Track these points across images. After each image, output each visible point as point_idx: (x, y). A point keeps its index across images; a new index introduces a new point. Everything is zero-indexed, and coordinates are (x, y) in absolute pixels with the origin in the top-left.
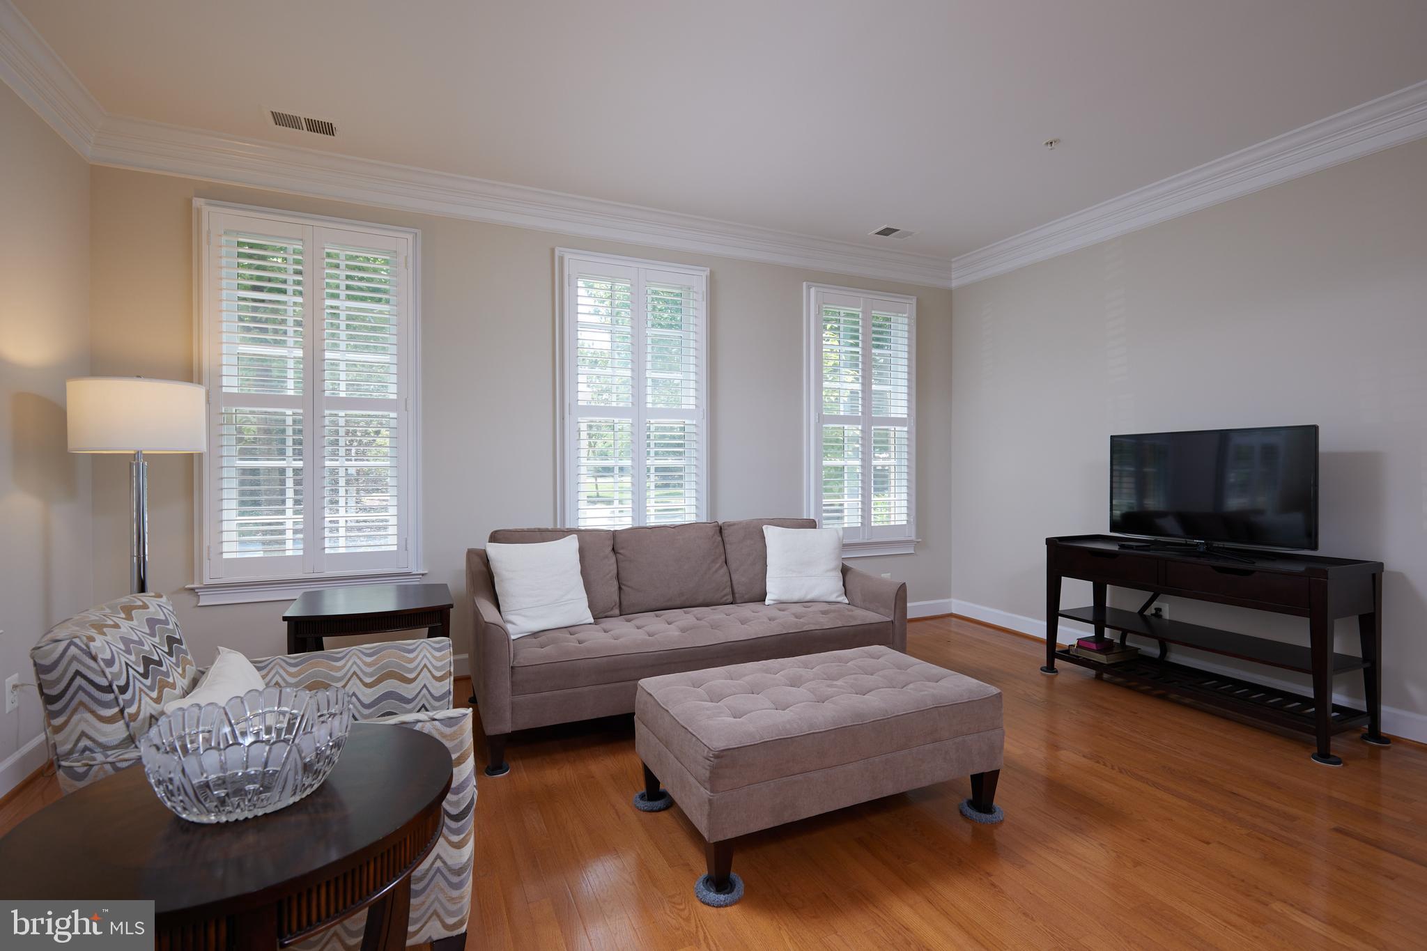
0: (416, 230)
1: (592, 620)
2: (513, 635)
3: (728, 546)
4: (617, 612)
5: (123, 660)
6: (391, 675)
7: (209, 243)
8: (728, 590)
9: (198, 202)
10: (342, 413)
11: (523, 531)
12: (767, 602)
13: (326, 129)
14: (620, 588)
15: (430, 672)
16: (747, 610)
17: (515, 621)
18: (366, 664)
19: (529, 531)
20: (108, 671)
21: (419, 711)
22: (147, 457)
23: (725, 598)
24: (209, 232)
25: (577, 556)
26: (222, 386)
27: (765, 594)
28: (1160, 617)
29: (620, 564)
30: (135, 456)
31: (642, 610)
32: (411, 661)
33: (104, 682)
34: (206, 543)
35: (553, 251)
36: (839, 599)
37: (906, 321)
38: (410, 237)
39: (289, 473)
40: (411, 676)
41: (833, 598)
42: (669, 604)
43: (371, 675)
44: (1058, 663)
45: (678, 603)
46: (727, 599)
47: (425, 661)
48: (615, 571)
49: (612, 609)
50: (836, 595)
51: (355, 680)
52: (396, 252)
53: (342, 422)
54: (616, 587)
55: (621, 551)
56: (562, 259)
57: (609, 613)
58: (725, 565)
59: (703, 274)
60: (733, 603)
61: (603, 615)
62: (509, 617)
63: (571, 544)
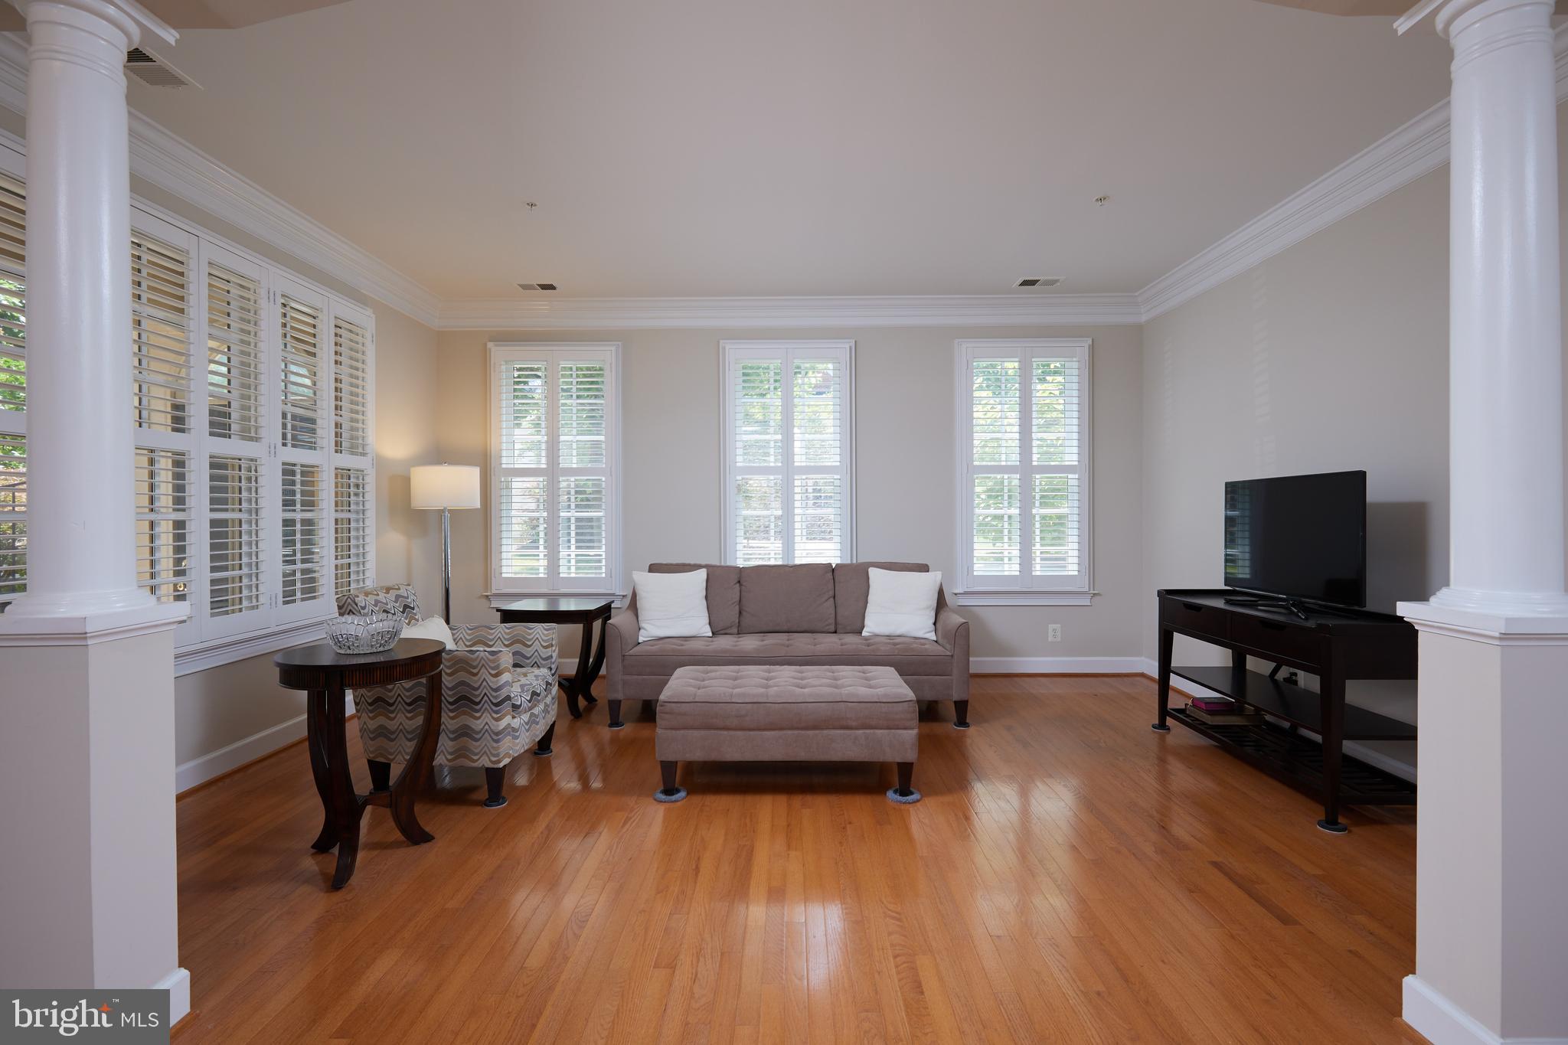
0: (618, 343)
1: (710, 634)
2: (642, 636)
3: (837, 585)
4: (735, 630)
5: (371, 608)
6: (518, 641)
7: (495, 371)
8: (832, 621)
9: (490, 345)
10: (573, 479)
11: (671, 565)
12: (863, 634)
13: (551, 287)
14: (740, 613)
15: (540, 642)
16: (845, 637)
17: (647, 629)
18: (505, 633)
19: (677, 565)
20: (362, 611)
21: (532, 666)
22: (450, 511)
23: (827, 627)
24: (495, 364)
25: (704, 584)
26: (501, 464)
27: (863, 627)
28: (1296, 683)
29: (743, 593)
30: (443, 511)
32: (530, 634)
34: (493, 567)
35: (719, 342)
36: (927, 636)
37: (1075, 365)
38: (613, 348)
39: (573, 520)
40: (529, 643)
41: (921, 634)
42: (777, 628)
43: (508, 640)
44: (1169, 721)
45: (785, 628)
46: (831, 629)
47: (538, 636)
48: (738, 599)
49: (731, 627)
50: (927, 633)
51: (499, 642)
52: (603, 361)
53: (573, 485)
54: (737, 612)
55: (744, 584)
56: (724, 348)
57: (727, 631)
58: (832, 599)
59: (847, 346)
60: (835, 632)
61: (722, 632)
62: (642, 625)
63: (702, 575)
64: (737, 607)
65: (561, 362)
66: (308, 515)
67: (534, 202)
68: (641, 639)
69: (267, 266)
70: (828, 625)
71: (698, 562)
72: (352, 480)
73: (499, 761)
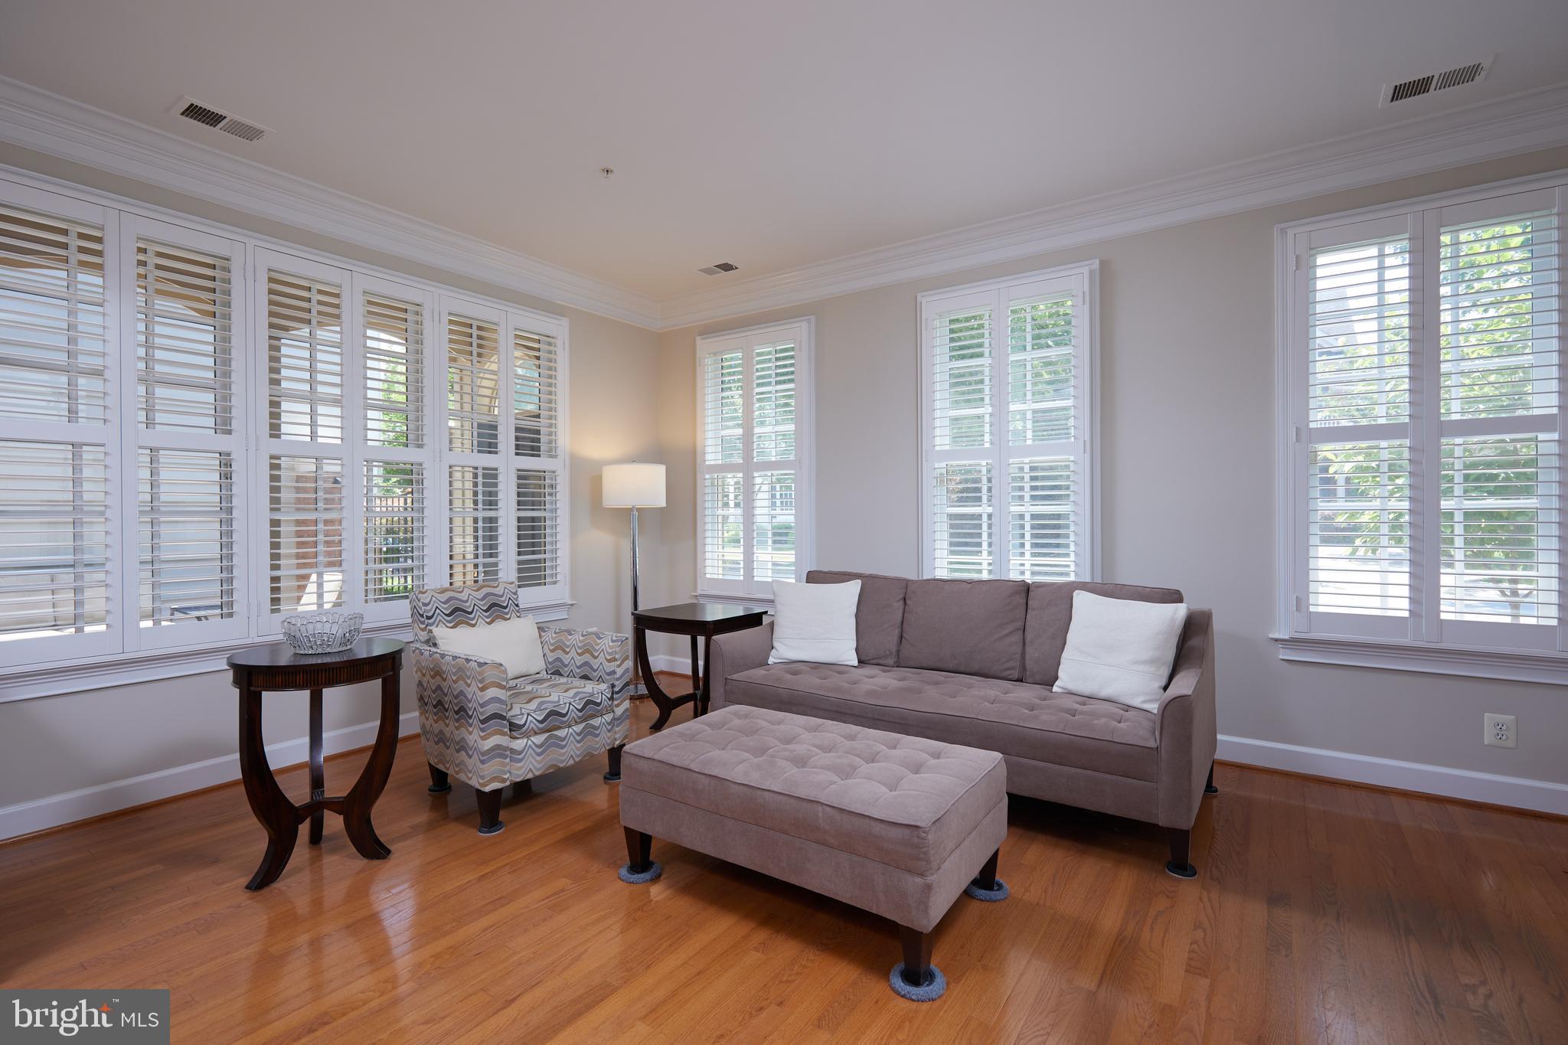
0: (810, 317)
1: (856, 663)
3: (1029, 611)
7: (700, 366)
8: (1017, 663)
9: (698, 339)
10: (769, 474)
12: (1055, 689)
13: (731, 267)
14: (900, 639)
16: (1025, 693)
17: (781, 648)
24: (700, 358)
25: (856, 600)
26: (706, 461)
27: (1057, 678)
29: (907, 614)
31: (914, 666)
32: (598, 644)
33: (421, 613)
36: (1146, 705)
38: (804, 324)
41: (1137, 702)
45: (950, 666)
46: (1010, 675)
48: (899, 621)
49: (886, 657)
50: (1141, 699)
52: (794, 339)
54: (897, 638)
55: (910, 603)
56: (924, 301)
57: (882, 662)
58: (1021, 632)
59: (1086, 271)
60: (1020, 680)
61: (874, 661)
62: (775, 644)
63: (854, 587)
64: (897, 632)
65: (756, 347)
66: (492, 514)
67: (610, 167)
68: (771, 661)
69: (430, 288)
70: (1007, 669)
71: (850, 570)
72: (547, 481)
73: (485, 785)
